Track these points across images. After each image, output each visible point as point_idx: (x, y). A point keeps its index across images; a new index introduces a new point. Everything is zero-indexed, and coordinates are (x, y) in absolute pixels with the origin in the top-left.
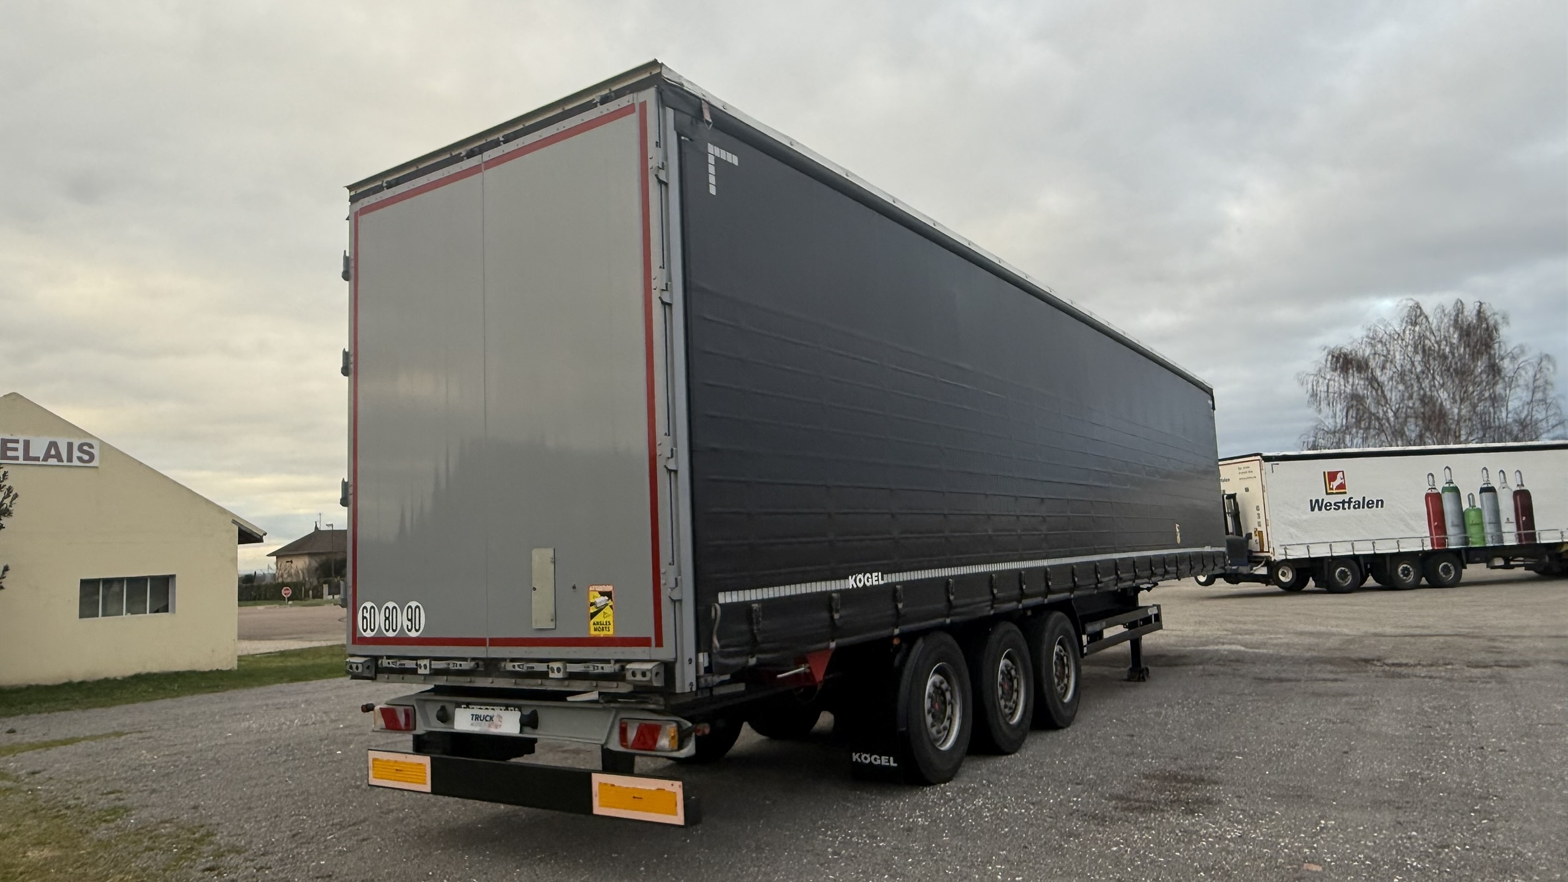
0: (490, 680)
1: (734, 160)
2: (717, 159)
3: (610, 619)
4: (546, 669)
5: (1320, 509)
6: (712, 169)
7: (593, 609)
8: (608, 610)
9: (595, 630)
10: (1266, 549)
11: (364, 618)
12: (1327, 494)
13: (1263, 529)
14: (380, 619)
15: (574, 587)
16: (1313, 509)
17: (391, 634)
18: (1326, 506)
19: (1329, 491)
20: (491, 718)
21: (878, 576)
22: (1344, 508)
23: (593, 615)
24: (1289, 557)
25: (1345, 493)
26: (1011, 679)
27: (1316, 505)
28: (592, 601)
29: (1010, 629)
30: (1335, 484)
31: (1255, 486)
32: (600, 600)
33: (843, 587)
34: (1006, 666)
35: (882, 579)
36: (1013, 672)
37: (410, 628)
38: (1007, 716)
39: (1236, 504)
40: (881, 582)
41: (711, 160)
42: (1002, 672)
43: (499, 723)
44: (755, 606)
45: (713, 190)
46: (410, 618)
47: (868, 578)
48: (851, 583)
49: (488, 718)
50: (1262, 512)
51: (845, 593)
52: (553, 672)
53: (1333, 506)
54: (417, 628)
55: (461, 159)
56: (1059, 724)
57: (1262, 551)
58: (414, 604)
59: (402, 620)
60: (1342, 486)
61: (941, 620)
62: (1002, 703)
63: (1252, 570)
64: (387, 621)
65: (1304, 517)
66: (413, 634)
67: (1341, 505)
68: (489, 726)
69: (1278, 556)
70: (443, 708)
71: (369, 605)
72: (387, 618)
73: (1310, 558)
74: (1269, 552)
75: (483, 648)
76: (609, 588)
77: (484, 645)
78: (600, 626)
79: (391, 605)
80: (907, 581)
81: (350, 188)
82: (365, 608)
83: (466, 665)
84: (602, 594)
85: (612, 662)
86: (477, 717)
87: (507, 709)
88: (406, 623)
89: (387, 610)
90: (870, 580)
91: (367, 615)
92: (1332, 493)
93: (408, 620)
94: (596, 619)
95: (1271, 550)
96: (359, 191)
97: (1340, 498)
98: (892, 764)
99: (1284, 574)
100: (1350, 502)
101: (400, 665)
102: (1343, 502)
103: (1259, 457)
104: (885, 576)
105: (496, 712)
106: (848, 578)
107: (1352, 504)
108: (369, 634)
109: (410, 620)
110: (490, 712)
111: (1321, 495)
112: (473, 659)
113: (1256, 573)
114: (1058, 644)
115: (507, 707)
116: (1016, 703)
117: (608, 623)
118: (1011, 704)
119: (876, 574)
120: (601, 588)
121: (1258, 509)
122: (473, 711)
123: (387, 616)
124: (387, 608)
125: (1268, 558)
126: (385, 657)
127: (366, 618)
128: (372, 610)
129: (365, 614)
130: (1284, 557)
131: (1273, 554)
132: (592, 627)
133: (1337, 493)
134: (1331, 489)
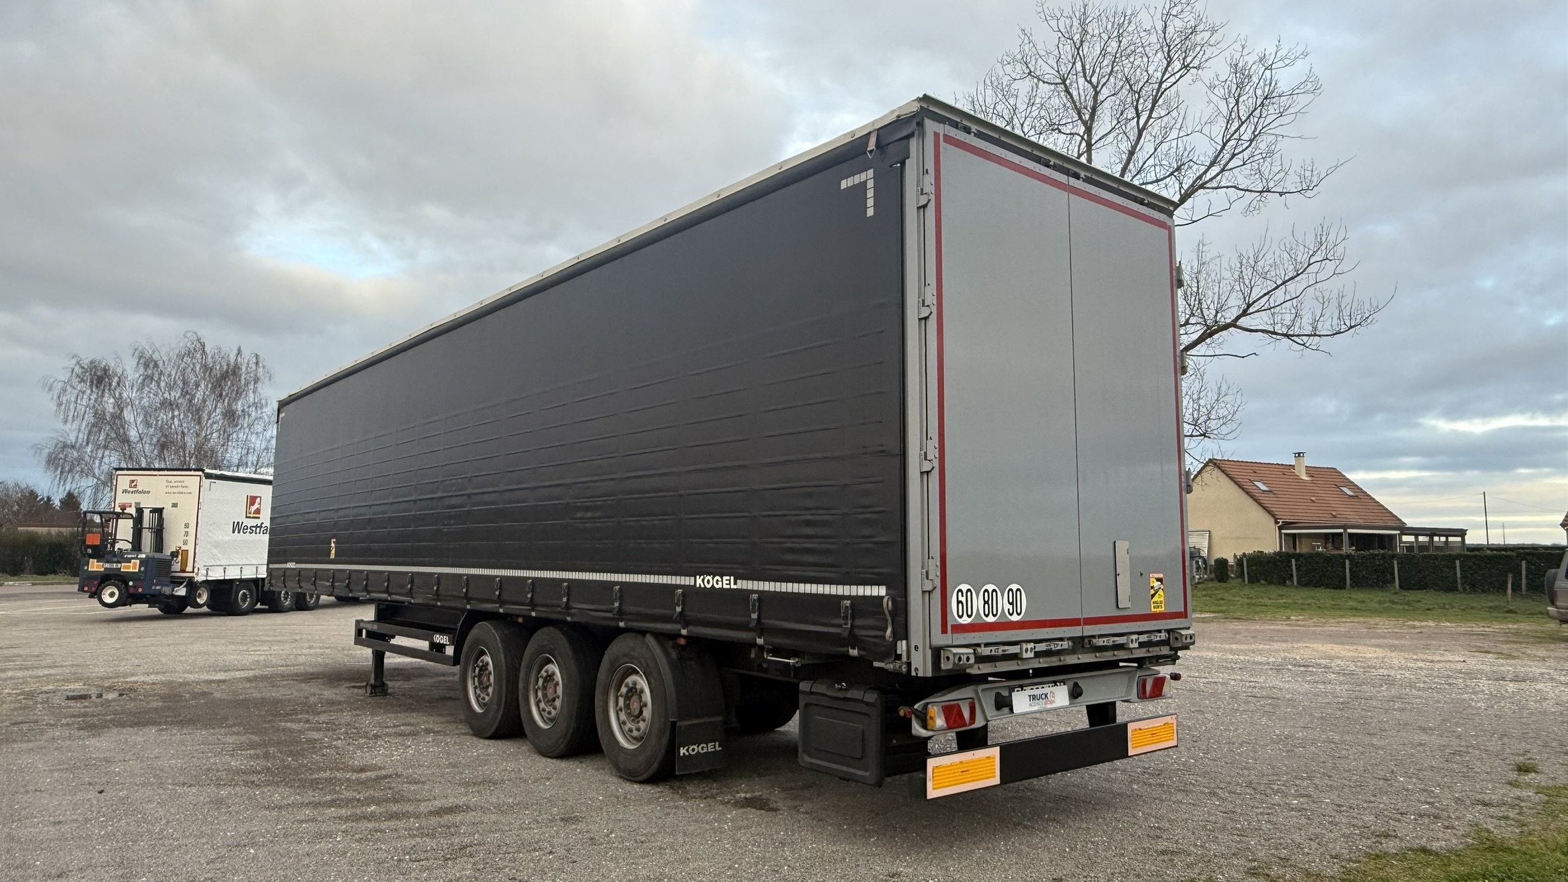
3: (1162, 599)
4: (1125, 642)
8: (1161, 592)
10: (189, 568)
11: (959, 602)
12: (247, 517)
13: (190, 548)
14: (978, 603)
15: (1142, 574)
16: (234, 532)
17: (991, 619)
18: (244, 529)
19: (248, 515)
20: (1046, 696)
22: (256, 533)
23: (1153, 596)
24: (209, 579)
25: (259, 518)
27: (238, 527)
28: (1152, 585)
30: (253, 508)
31: (188, 505)
32: (1157, 584)
37: (1011, 612)
39: (161, 519)
43: (1053, 699)
46: (1011, 601)
49: (1043, 696)
50: (192, 530)
52: (1130, 643)
53: (249, 530)
54: (1019, 611)
57: (183, 571)
58: (1014, 587)
59: (1003, 604)
60: (258, 511)
63: (173, 590)
64: (986, 605)
65: (226, 538)
66: (1015, 618)
67: (254, 529)
69: (200, 578)
71: (964, 587)
72: (986, 602)
73: (225, 580)
74: (193, 572)
75: (1080, 628)
77: (1080, 625)
79: (990, 587)
82: (960, 590)
83: (1066, 645)
86: (1033, 697)
87: (1056, 685)
88: (1007, 607)
89: (986, 594)
91: (963, 599)
92: (250, 517)
93: (1010, 603)
94: (1155, 599)
95: (196, 570)
97: (254, 522)
100: (261, 527)
101: (1003, 651)
102: (256, 527)
103: (200, 473)
105: (1047, 689)
108: (965, 620)
109: (1012, 604)
110: (1044, 691)
111: (241, 518)
112: (1069, 639)
113: (177, 594)
117: (1161, 602)
120: (1157, 576)
121: (187, 526)
122: (1028, 691)
123: (986, 599)
124: (986, 591)
125: (191, 579)
126: (983, 645)
127: (961, 602)
128: (969, 593)
129: (960, 598)
130: (204, 579)
131: (197, 574)
132: (1152, 605)
133: (254, 518)
134: (250, 513)
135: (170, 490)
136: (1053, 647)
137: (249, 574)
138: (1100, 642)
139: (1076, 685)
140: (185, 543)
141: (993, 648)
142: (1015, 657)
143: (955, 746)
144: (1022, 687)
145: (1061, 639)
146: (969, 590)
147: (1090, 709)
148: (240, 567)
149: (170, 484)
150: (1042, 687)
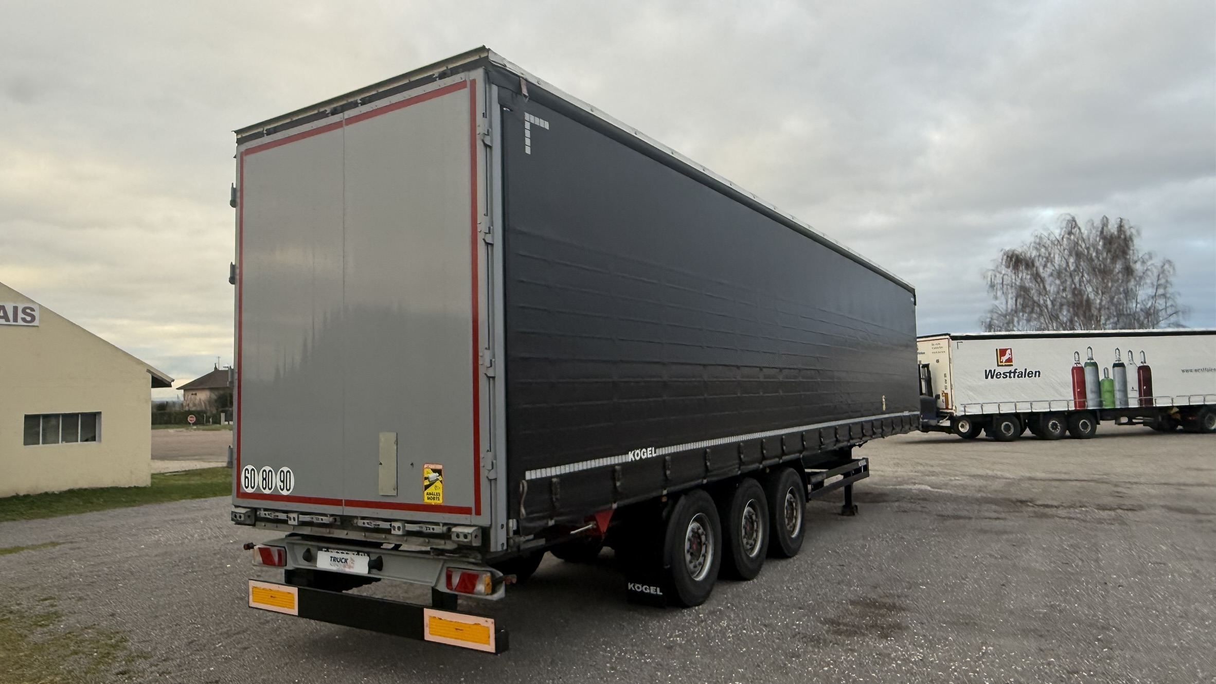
0: (346, 532)
1: (546, 125)
2: (532, 125)
3: (440, 491)
4: (389, 527)
5: (992, 377)
6: (528, 133)
7: (427, 483)
8: (438, 484)
9: (428, 498)
10: (950, 407)
11: (246, 477)
12: (998, 365)
13: (948, 391)
14: (259, 479)
15: (412, 464)
16: (987, 378)
17: (267, 491)
18: (997, 375)
19: (1000, 364)
20: (346, 560)
21: (652, 451)
22: (1010, 377)
23: (427, 487)
24: (967, 414)
25: (1012, 365)
26: (752, 523)
27: (989, 374)
28: (426, 475)
29: (753, 484)
30: (1004, 359)
31: (944, 359)
32: (432, 476)
33: (624, 461)
34: (749, 512)
35: (655, 453)
36: (754, 517)
37: (282, 488)
38: (747, 550)
39: (929, 372)
40: (654, 455)
41: (527, 126)
42: (746, 517)
43: (352, 565)
44: (554, 480)
45: (528, 150)
46: (282, 479)
47: (644, 453)
48: (630, 457)
49: (343, 561)
50: (948, 378)
51: (625, 465)
52: (394, 530)
53: (1002, 376)
54: (288, 488)
55: (327, 116)
56: (788, 555)
57: (947, 408)
58: (285, 469)
59: (276, 481)
60: (1010, 360)
61: (700, 481)
62: (745, 541)
63: (938, 422)
64: (264, 481)
65: (980, 383)
66: (285, 493)
68: (345, 567)
69: (959, 413)
70: (308, 551)
71: (250, 467)
72: (264, 479)
73: (983, 414)
74: (952, 409)
75: (340, 507)
76: (439, 467)
77: (341, 505)
78: (432, 496)
79: (267, 468)
80: (674, 453)
81: (237, 132)
82: (247, 469)
83: (326, 520)
84: (434, 471)
85: (441, 525)
86: (335, 559)
87: (358, 554)
88: (279, 484)
89: (264, 473)
90: (645, 454)
91: (249, 476)
92: (1002, 366)
93: (281, 481)
94: (428, 491)
95: (954, 408)
96: (245, 136)
97: (1007, 369)
98: (659, 593)
99: (963, 426)
100: (1015, 372)
101: (274, 516)
102: (1010, 372)
103: (948, 337)
104: (657, 450)
105: (350, 556)
106: (628, 453)
107: (1017, 374)
108: (250, 490)
109: (283, 482)
110: (345, 556)
111: (993, 366)
112: (332, 515)
113: (941, 425)
114: (789, 493)
115: (358, 552)
116: (755, 541)
117: (438, 494)
118: (751, 541)
119: (651, 448)
120: (433, 467)
121: (945, 376)
122: (329, 554)
123: (264, 477)
124: (264, 471)
125: (951, 414)
126: (262, 510)
127: (247, 478)
128: (253, 472)
129: (247, 475)
130: (963, 414)
131: (956, 410)
132: (426, 497)
133: (1005, 365)
134: (1001, 362)
135: (934, 350)
136: (315, 520)
138: (360, 523)
140: (946, 389)
141: (267, 513)
145: (324, 515)
146: (252, 469)
148: (997, 404)
149: (934, 347)
150: (342, 553)
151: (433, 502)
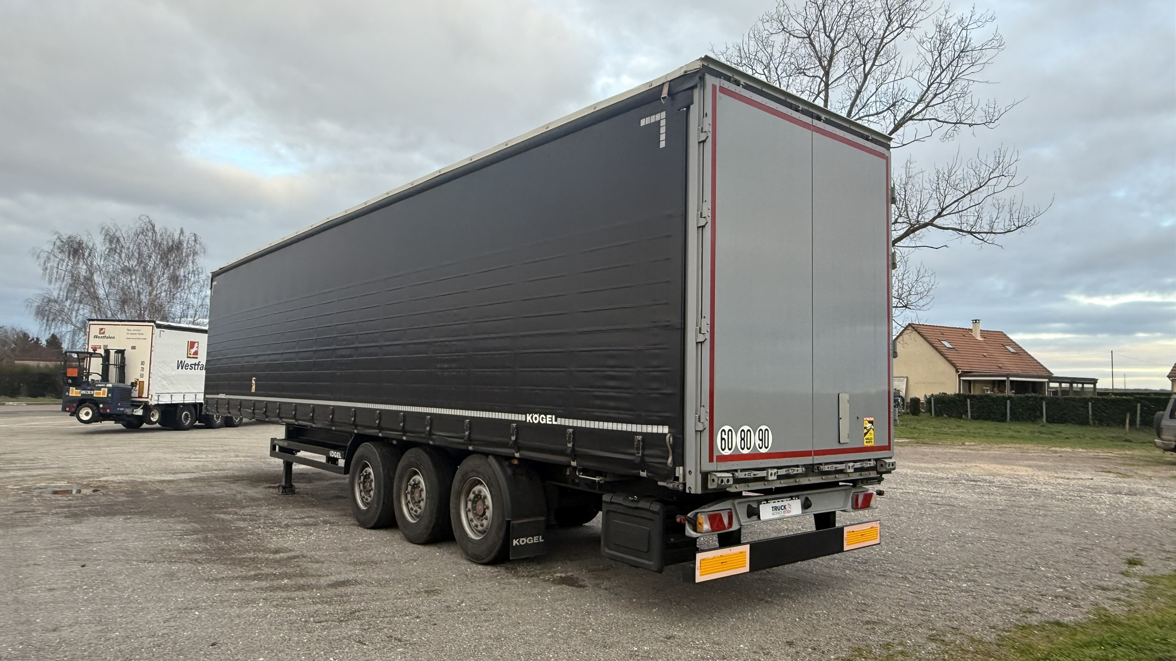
3: (872, 436)
4: (845, 468)
7: (865, 431)
8: (871, 431)
9: (866, 442)
10: (145, 395)
11: (722, 439)
12: (188, 357)
13: (145, 379)
14: (736, 440)
15: (858, 418)
17: (746, 451)
18: (186, 366)
19: (189, 356)
20: (785, 507)
22: (195, 369)
23: (866, 434)
25: (197, 358)
27: (181, 365)
28: (865, 426)
30: (193, 351)
31: (143, 347)
32: (869, 425)
37: (761, 446)
39: (123, 358)
43: (790, 509)
46: (761, 438)
49: (783, 508)
50: (147, 366)
52: (849, 469)
53: (190, 367)
54: (766, 446)
57: (140, 397)
58: (764, 428)
59: (755, 440)
60: (196, 353)
63: (133, 411)
64: (743, 441)
65: (173, 373)
66: (764, 450)
67: (193, 366)
69: (153, 402)
71: (727, 428)
72: (742, 439)
74: (148, 398)
75: (811, 458)
76: (872, 419)
77: (811, 455)
78: (869, 441)
79: (746, 428)
82: (724, 430)
83: (800, 470)
84: (870, 422)
85: (873, 460)
86: (775, 508)
88: (758, 442)
89: (743, 433)
91: (725, 437)
92: (190, 357)
93: (760, 440)
94: (866, 437)
95: (150, 396)
97: (193, 361)
100: (198, 365)
101: (754, 475)
102: (195, 364)
103: (153, 324)
105: (785, 502)
108: (727, 452)
109: (761, 440)
110: (783, 504)
111: (184, 358)
115: (792, 498)
117: (872, 439)
120: (868, 419)
121: (143, 363)
122: (772, 504)
123: (743, 437)
124: (743, 430)
125: (146, 403)
126: (739, 471)
127: (724, 439)
128: (730, 432)
129: (724, 436)
130: (156, 403)
131: (151, 400)
132: (865, 441)
133: (193, 358)
134: (190, 354)
135: (129, 336)
136: (791, 472)
137: (190, 400)
138: (826, 468)
139: (807, 499)
140: (142, 376)
141: (747, 473)
142: (763, 479)
143: (717, 544)
144: (767, 501)
145: (797, 466)
146: (730, 430)
147: (818, 517)
148: (183, 394)
149: (129, 332)
150: (782, 501)
151: (869, 445)
